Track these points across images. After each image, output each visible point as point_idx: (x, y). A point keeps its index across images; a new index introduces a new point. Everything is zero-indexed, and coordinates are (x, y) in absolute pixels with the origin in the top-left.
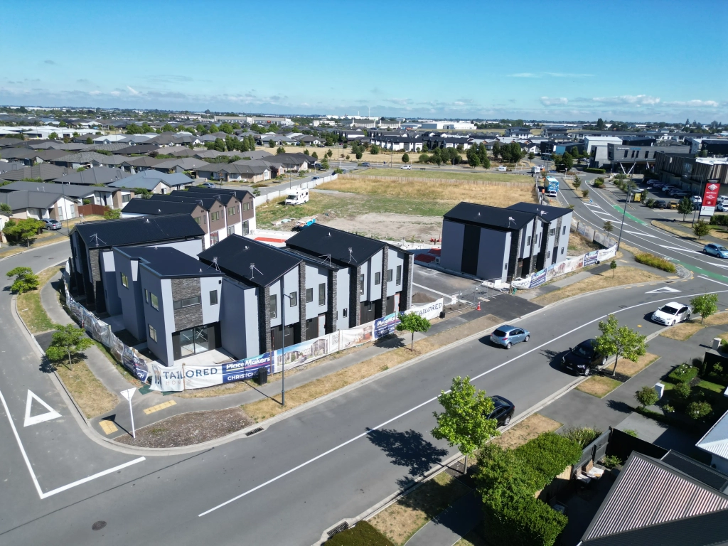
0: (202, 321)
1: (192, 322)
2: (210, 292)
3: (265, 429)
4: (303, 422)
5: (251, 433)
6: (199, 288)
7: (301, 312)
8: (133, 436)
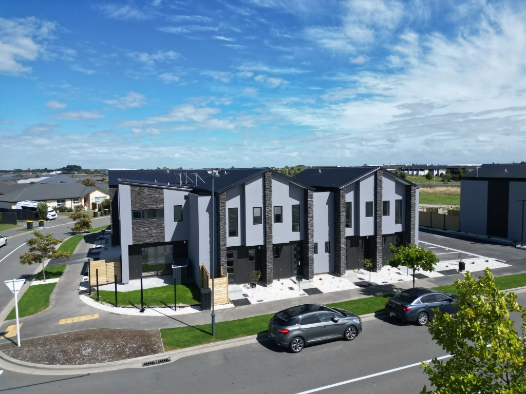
0: (164, 238)
1: (152, 236)
2: (175, 206)
3: (172, 361)
4: (226, 359)
5: (153, 363)
6: (162, 201)
7: (267, 234)
8: (17, 345)
